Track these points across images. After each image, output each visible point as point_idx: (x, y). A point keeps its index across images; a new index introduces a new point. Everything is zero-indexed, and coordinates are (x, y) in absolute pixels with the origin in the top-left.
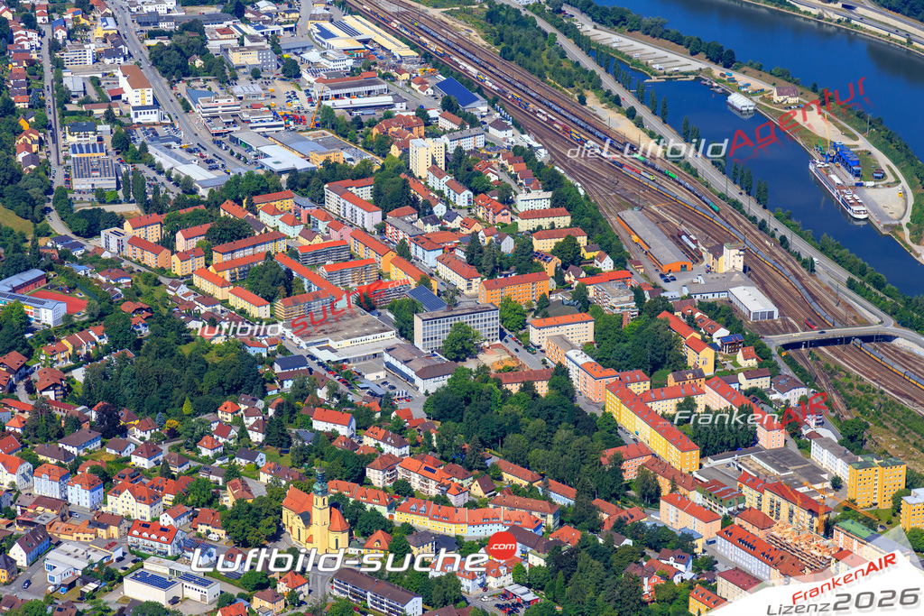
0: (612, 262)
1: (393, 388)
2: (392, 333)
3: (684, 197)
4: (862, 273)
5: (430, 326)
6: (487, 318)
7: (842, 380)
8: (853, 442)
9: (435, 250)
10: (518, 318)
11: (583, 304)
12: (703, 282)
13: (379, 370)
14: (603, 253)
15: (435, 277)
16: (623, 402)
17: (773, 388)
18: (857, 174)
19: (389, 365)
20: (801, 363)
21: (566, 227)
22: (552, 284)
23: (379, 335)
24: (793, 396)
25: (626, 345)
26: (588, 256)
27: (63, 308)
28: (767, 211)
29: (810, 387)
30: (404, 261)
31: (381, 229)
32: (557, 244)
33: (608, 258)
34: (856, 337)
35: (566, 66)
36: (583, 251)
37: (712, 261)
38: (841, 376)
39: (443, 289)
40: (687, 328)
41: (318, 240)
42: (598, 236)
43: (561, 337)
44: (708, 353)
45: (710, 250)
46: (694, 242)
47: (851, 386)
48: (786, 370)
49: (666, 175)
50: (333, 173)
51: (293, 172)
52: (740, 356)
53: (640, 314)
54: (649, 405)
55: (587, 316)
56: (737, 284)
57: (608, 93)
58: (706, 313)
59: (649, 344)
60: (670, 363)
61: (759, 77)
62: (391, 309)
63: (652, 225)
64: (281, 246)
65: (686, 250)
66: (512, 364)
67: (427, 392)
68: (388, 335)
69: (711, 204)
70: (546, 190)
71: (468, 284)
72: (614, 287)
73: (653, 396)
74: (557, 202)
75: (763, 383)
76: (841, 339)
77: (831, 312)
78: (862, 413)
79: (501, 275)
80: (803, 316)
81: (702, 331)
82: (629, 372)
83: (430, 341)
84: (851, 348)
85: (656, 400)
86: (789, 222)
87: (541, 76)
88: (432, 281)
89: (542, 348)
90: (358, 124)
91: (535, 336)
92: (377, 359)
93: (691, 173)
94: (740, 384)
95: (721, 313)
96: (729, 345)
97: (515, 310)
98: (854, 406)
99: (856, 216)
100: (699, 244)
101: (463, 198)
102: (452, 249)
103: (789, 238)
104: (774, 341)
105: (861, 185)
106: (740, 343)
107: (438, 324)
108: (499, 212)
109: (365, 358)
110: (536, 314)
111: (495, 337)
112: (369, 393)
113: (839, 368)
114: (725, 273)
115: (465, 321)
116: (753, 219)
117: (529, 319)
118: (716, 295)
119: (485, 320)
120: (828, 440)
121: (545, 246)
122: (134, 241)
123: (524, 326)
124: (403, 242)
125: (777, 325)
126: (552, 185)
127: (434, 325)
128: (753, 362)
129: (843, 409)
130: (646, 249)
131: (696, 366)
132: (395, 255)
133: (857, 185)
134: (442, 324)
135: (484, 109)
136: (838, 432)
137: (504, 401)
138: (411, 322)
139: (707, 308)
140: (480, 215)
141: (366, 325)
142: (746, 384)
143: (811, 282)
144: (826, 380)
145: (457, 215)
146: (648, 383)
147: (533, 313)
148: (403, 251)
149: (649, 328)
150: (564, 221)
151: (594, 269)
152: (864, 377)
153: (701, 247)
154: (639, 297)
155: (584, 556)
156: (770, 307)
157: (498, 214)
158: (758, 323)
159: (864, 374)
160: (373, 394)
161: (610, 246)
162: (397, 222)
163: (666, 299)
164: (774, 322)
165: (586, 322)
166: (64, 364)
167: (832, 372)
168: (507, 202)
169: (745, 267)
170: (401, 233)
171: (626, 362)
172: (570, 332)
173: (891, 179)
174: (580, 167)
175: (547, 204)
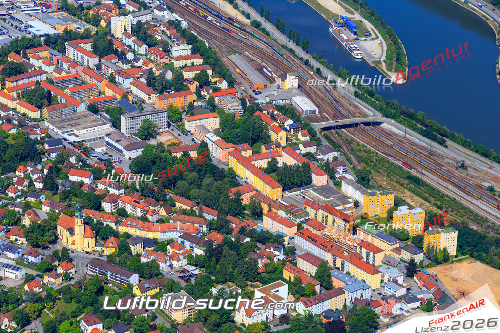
0: (227, 84)
1: (111, 156)
2: (108, 125)
5: (130, 121)
6: (161, 116)
7: (355, 147)
8: (363, 181)
9: (129, 79)
10: (178, 116)
11: (212, 107)
12: (276, 94)
13: (103, 146)
14: (222, 79)
15: (130, 93)
16: (239, 162)
17: (318, 152)
18: (356, 34)
19: (108, 143)
20: (332, 138)
21: (200, 65)
22: (195, 97)
23: (101, 127)
24: (330, 156)
25: (238, 130)
26: (213, 80)
28: (308, 54)
29: (338, 151)
30: (113, 85)
31: (99, 67)
32: (196, 74)
33: (224, 82)
34: (361, 123)
36: (211, 78)
37: (280, 82)
38: (354, 145)
39: (135, 100)
40: (271, 120)
41: (64, 74)
42: (218, 69)
43: (202, 126)
44: (283, 134)
45: (280, 76)
46: (270, 72)
47: (360, 150)
48: (325, 142)
49: (252, 35)
50: (69, 36)
51: (47, 35)
52: (300, 135)
53: (244, 112)
54: (253, 163)
55: (215, 114)
56: (295, 95)
58: (280, 111)
59: (251, 129)
60: (262, 139)
62: (107, 112)
63: (247, 63)
64: (43, 78)
65: (266, 76)
66: (176, 141)
67: (130, 158)
68: (106, 126)
69: (278, 51)
70: (188, 44)
71: (149, 97)
72: (229, 98)
73: (255, 158)
74: (195, 51)
75: (313, 149)
76: (354, 124)
77: (347, 110)
78: (367, 165)
79: (166, 92)
80: (332, 112)
81: (278, 121)
82: (240, 145)
83: (130, 130)
84: (358, 129)
85: (256, 160)
86: (320, 60)
88: (129, 96)
89: (191, 132)
90: (82, 8)
91: (188, 125)
92: (101, 140)
93: (266, 34)
94: (301, 150)
95: (288, 112)
96: (294, 129)
97: (176, 111)
98: (362, 161)
99: (356, 56)
100: (273, 73)
101: (142, 49)
102: (138, 78)
103: (321, 69)
104: (318, 126)
105: (358, 39)
106: (300, 127)
107: (134, 120)
108: (163, 57)
109: (94, 140)
110: (187, 113)
111: (165, 127)
112: (98, 159)
113: (353, 140)
114: (288, 89)
115: (149, 118)
116: (301, 59)
117: (183, 116)
118: (284, 101)
119: (160, 117)
120: (351, 180)
121: (189, 75)
123: (181, 120)
124: (112, 74)
125: (318, 117)
126: (191, 42)
127: (132, 120)
128: (307, 138)
129: (357, 163)
130: (244, 76)
131: (276, 141)
132: (107, 82)
133: (356, 39)
134: (136, 120)
136: (355, 176)
137: (173, 162)
138: (119, 119)
139: (280, 108)
140: (152, 58)
141: (94, 121)
142: (303, 150)
143: (335, 93)
144: (346, 147)
145: (140, 59)
146: (251, 151)
147: (185, 113)
148: (112, 79)
149: (250, 120)
150: (199, 61)
151: (217, 88)
152: (366, 145)
153: (274, 75)
154: (243, 104)
155: (226, 248)
156: (314, 107)
157: (162, 58)
158: (307, 116)
159: (366, 143)
160: (100, 160)
161: (225, 75)
162: (108, 63)
163: (258, 104)
164: (316, 116)
165: (215, 118)
167: (349, 142)
168: (167, 51)
169: (299, 85)
170: (110, 70)
171: (238, 139)
172: (206, 123)
173: (373, 36)
174: (205, 31)
175: (189, 52)
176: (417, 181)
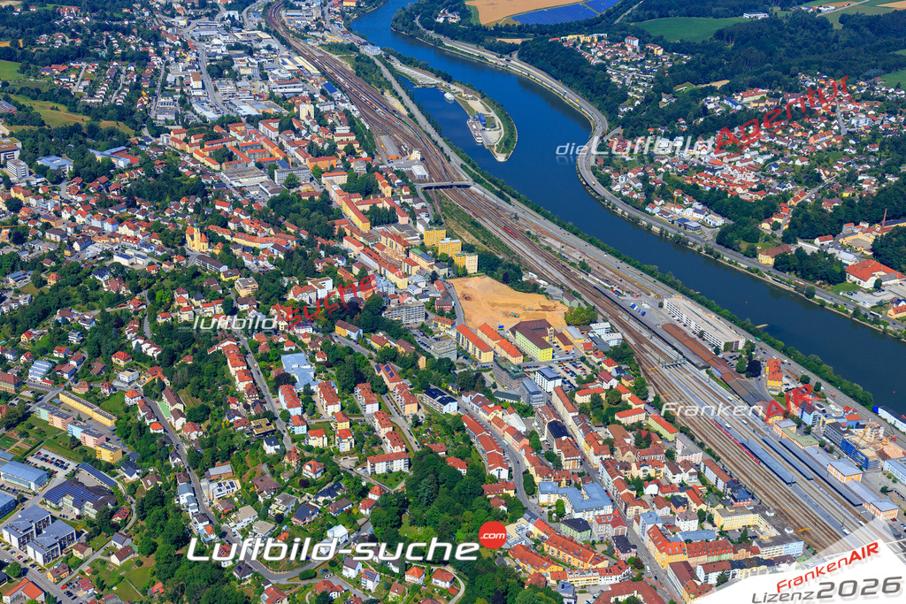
0: (368, 154)
1: (259, 197)
2: (266, 176)
3: (410, 132)
4: (469, 162)
5: (280, 174)
6: (307, 172)
8: (435, 222)
9: (296, 147)
10: (320, 173)
12: (403, 164)
13: (256, 190)
14: (364, 150)
15: (292, 157)
16: (347, 204)
17: (412, 202)
18: (484, 125)
19: (261, 189)
20: (429, 194)
21: (352, 141)
22: (339, 161)
23: (260, 177)
24: (420, 206)
25: (357, 184)
26: (358, 151)
27: (128, 161)
28: (441, 137)
29: (429, 203)
30: (281, 150)
31: (277, 138)
32: (346, 146)
33: (366, 153)
34: (456, 186)
35: (382, 79)
36: (356, 149)
37: (409, 155)
38: (444, 200)
39: (293, 161)
40: (384, 179)
41: (250, 141)
42: (364, 144)
43: (333, 180)
44: (389, 188)
46: (406, 148)
47: (446, 203)
48: (421, 196)
49: (405, 123)
50: (265, 117)
51: (249, 116)
52: (403, 190)
53: (366, 173)
54: (358, 206)
55: (347, 173)
56: (416, 165)
57: (394, 91)
58: (395, 174)
60: (373, 192)
61: (461, 87)
62: (269, 168)
63: (391, 142)
64: (234, 143)
65: (401, 151)
66: (310, 190)
68: (264, 177)
69: (419, 135)
70: (349, 126)
71: (304, 160)
72: (359, 162)
73: (361, 203)
74: (351, 130)
75: (409, 200)
76: (450, 186)
77: (450, 176)
79: (319, 157)
80: (438, 177)
81: (390, 180)
82: (355, 194)
83: (281, 181)
84: (451, 190)
85: (362, 205)
86: (448, 142)
87: (370, 83)
88: (290, 158)
89: (324, 184)
90: (285, 99)
91: (324, 180)
92: (257, 186)
93: (417, 123)
94: (400, 200)
95: (402, 175)
96: (400, 186)
97: (318, 170)
98: (444, 211)
99: (478, 142)
101: (315, 128)
102: (303, 147)
103: (445, 148)
104: (421, 186)
105: (484, 129)
106: (406, 185)
107: (284, 174)
109: (252, 186)
110: (327, 172)
111: (308, 180)
112: (248, 198)
113: (445, 197)
114: (413, 160)
115: (294, 173)
116: (433, 140)
117: (324, 174)
118: (404, 168)
119: (304, 173)
120: (426, 222)
121: (342, 147)
122: (173, 139)
123: (321, 176)
124: (281, 143)
125: (424, 180)
127: (282, 174)
129: (439, 211)
130: (385, 150)
131: (384, 193)
132: (278, 148)
133: (482, 129)
134: (286, 174)
135: (339, 95)
136: (432, 219)
137: (298, 202)
138: (274, 173)
139: (397, 172)
140: (320, 135)
141: (256, 174)
142: (402, 200)
143: (447, 165)
144: (437, 201)
145: (310, 134)
146: (361, 198)
148: (282, 147)
149: (368, 178)
150: (352, 138)
151: (358, 157)
152: (453, 200)
153: (407, 150)
154: (369, 167)
156: (426, 173)
157: (327, 134)
161: (368, 148)
162: (283, 136)
165: (346, 176)
166: (124, 182)
167: (441, 198)
168: (333, 130)
169: (421, 157)
171: (355, 190)
172: (336, 179)
173: (498, 127)
174: (372, 119)
175: (348, 131)
176: (477, 225)
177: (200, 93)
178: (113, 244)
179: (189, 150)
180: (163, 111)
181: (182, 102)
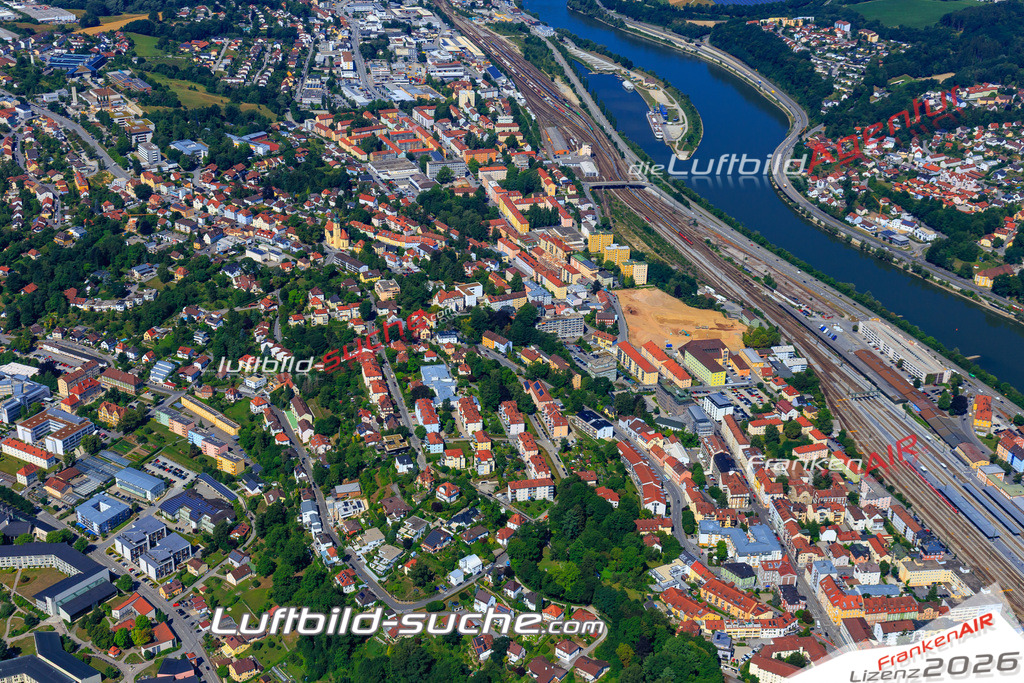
0: (532, 148)
1: (408, 192)
2: (417, 169)
3: (581, 124)
5: (433, 167)
6: (459, 166)
7: (614, 202)
8: (602, 226)
9: (452, 137)
10: (477, 167)
12: (571, 159)
13: (405, 184)
14: (528, 143)
15: (447, 148)
16: (505, 203)
17: (578, 203)
18: (666, 119)
19: (410, 182)
20: (598, 194)
21: (515, 132)
22: (499, 155)
23: (411, 170)
24: (586, 207)
25: (517, 181)
26: (521, 144)
27: (268, 148)
29: (597, 204)
30: (435, 141)
31: (431, 127)
32: (508, 138)
33: (530, 146)
34: (629, 186)
35: (553, 64)
36: (519, 142)
37: (578, 150)
39: (447, 153)
40: (548, 176)
41: (402, 130)
42: (528, 136)
43: (491, 175)
44: (553, 187)
46: (574, 142)
47: (617, 205)
48: (589, 197)
49: (575, 113)
50: (421, 103)
51: (402, 101)
52: (569, 189)
53: (530, 168)
54: (516, 205)
55: (507, 168)
56: (585, 161)
57: (567, 77)
60: (535, 190)
61: (642, 75)
62: (421, 160)
63: (559, 134)
64: (384, 132)
65: (570, 145)
66: (465, 185)
67: (420, 192)
68: (415, 170)
69: (591, 127)
70: (513, 115)
71: (461, 152)
72: (521, 156)
73: (521, 202)
74: (514, 120)
75: (575, 201)
76: (622, 186)
77: (623, 175)
79: (477, 149)
80: (609, 176)
81: (555, 177)
82: (514, 192)
83: (434, 174)
84: (624, 190)
85: (521, 204)
86: (624, 136)
87: (539, 68)
88: (445, 149)
89: (480, 180)
90: (443, 83)
91: (481, 175)
92: (407, 180)
93: (588, 113)
94: (564, 200)
95: (569, 171)
96: (566, 184)
97: (477, 164)
98: (614, 213)
99: (657, 137)
100: (576, 143)
101: (475, 117)
102: (460, 138)
103: (619, 143)
104: (590, 185)
105: (665, 123)
106: (572, 183)
107: (437, 167)
109: (401, 179)
110: (485, 166)
111: (464, 175)
113: (616, 198)
114: (582, 156)
115: (449, 166)
116: (607, 134)
117: (481, 168)
118: (571, 164)
120: (592, 224)
121: (503, 139)
122: (318, 125)
123: (478, 170)
124: (436, 132)
125: (596, 179)
126: (515, 113)
127: (435, 167)
129: (607, 214)
130: (552, 144)
131: (546, 192)
132: (433, 138)
135: (504, 81)
136: (600, 223)
137: (451, 199)
138: (426, 166)
139: (563, 169)
140: (480, 124)
141: (406, 166)
142: (567, 200)
143: (620, 162)
144: (607, 202)
145: (469, 124)
146: (521, 197)
147: (483, 166)
148: (437, 137)
149: (530, 174)
150: (515, 129)
151: (521, 150)
152: (624, 202)
154: (532, 162)
156: (596, 171)
157: (488, 124)
161: (532, 141)
162: (439, 125)
164: (594, 177)
165: (505, 171)
166: (263, 171)
167: (611, 199)
168: (495, 120)
169: (590, 153)
171: (514, 188)
172: (494, 174)
173: (681, 122)
174: (539, 109)
175: (511, 121)
176: (649, 231)
177: (351, 75)
178: (247, 238)
179: (334, 137)
180: (309, 94)
181: (331, 84)
